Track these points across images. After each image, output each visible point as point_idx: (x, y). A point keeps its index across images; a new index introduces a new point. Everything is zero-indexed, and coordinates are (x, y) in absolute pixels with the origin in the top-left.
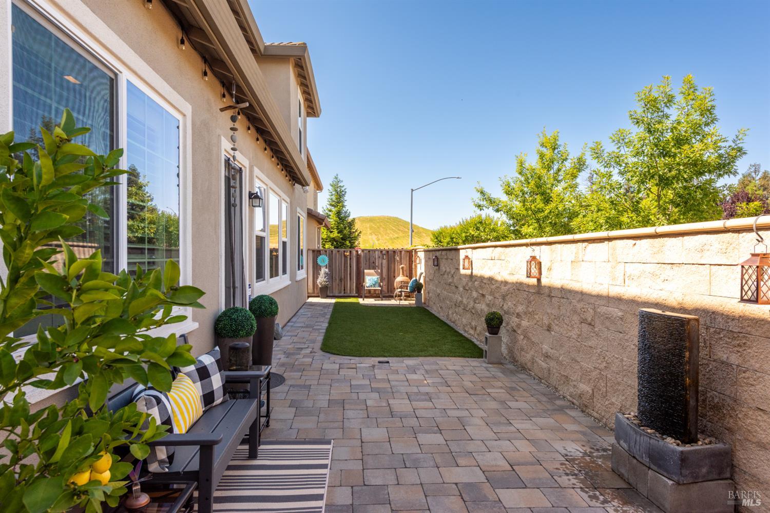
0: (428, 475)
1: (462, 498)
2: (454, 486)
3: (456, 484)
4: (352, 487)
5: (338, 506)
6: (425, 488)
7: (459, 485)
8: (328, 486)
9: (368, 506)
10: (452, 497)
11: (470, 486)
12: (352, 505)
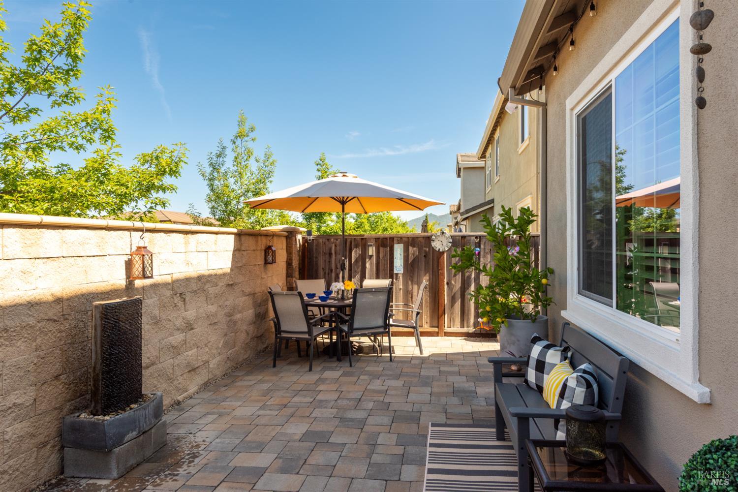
1: (305, 462)
3: (297, 473)
4: (399, 480)
5: (415, 464)
8: (423, 481)
9: (388, 462)
10: (314, 463)
12: (402, 464)
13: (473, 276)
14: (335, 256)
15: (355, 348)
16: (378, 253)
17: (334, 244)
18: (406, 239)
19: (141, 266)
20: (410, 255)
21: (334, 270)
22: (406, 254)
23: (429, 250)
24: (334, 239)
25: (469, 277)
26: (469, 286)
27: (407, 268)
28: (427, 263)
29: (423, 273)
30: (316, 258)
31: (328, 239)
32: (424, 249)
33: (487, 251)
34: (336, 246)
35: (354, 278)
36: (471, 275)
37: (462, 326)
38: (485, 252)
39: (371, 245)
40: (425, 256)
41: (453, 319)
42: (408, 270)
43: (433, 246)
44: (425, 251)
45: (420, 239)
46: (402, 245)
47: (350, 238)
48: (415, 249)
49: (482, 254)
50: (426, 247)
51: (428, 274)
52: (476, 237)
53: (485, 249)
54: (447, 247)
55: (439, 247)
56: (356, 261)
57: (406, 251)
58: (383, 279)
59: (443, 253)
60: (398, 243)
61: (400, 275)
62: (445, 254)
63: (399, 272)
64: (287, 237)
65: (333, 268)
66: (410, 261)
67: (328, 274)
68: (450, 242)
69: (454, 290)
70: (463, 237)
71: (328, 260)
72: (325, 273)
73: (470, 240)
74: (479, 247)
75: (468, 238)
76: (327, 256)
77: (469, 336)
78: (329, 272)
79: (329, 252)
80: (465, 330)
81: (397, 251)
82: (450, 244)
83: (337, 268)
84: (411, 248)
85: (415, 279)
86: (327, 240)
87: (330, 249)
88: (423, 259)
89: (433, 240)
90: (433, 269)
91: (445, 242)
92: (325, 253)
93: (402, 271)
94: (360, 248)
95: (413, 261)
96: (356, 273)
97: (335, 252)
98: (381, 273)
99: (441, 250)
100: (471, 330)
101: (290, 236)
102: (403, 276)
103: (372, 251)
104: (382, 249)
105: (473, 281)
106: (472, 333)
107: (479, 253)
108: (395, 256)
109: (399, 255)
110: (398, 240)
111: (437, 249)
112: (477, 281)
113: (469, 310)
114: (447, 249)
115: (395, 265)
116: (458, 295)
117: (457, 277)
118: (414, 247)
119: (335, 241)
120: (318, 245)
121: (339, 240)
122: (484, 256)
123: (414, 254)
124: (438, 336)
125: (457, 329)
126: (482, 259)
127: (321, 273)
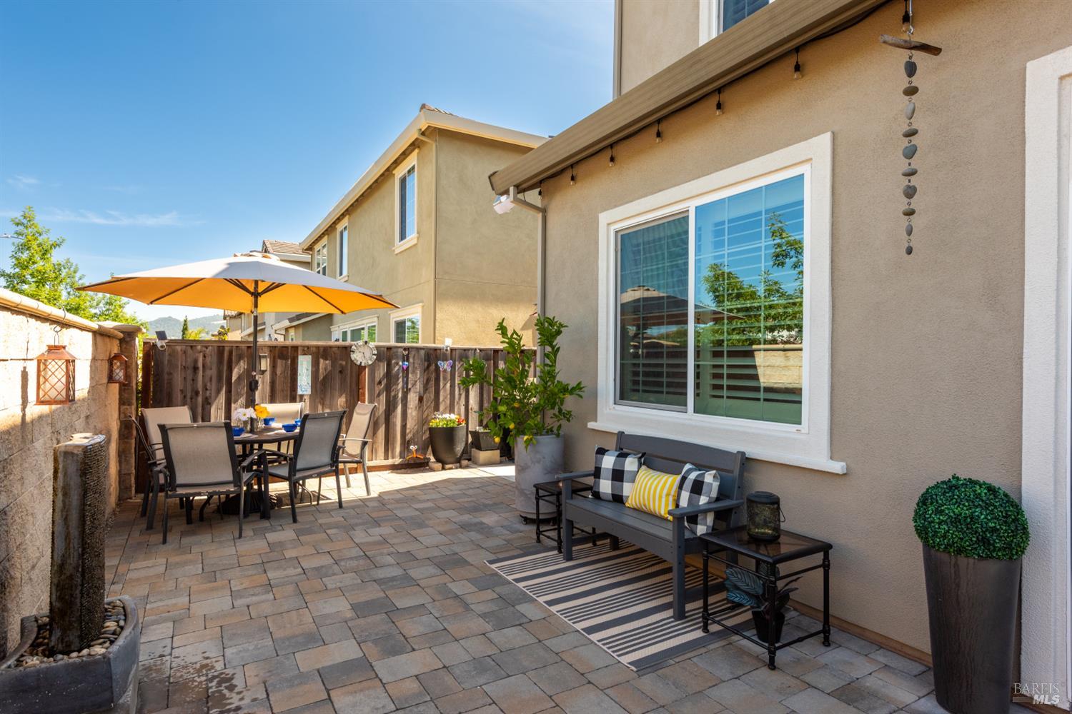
0: (455, 654)
1: (404, 636)
2: (415, 647)
3: (414, 650)
4: (530, 620)
6: (450, 636)
7: (411, 649)
10: (416, 634)
11: (395, 651)
12: (513, 606)
13: (400, 395)
14: (203, 372)
15: (274, 499)
16: (274, 367)
17: (202, 354)
18: (314, 349)
19: (64, 380)
20: (321, 370)
21: (201, 393)
22: (314, 369)
23: (347, 363)
24: (202, 346)
25: (395, 397)
26: (395, 408)
27: (316, 388)
28: (343, 381)
29: (337, 393)
30: (170, 374)
31: (191, 347)
32: (341, 362)
33: (416, 365)
34: (204, 356)
35: (235, 403)
36: (398, 393)
37: (386, 458)
38: (414, 367)
39: (265, 357)
40: (341, 372)
41: (376, 450)
42: (316, 391)
43: (353, 359)
44: (341, 364)
45: (334, 349)
46: (310, 356)
47: (228, 345)
48: (327, 362)
49: (410, 369)
50: (342, 360)
51: (344, 395)
52: (405, 349)
53: (414, 363)
54: (371, 360)
55: (361, 360)
56: (239, 378)
57: (315, 364)
58: (281, 402)
59: (365, 367)
60: (305, 354)
61: (305, 397)
62: (367, 369)
63: (305, 393)
64: (122, 341)
65: (200, 390)
66: (321, 377)
67: (191, 399)
68: (375, 355)
69: (377, 414)
70: (389, 348)
71: (191, 378)
72: (185, 397)
73: (397, 352)
74: (408, 360)
75: (394, 350)
76: (190, 372)
77: (394, 468)
78: (192, 395)
79: (192, 365)
80: (390, 462)
81: (302, 364)
82: (375, 357)
83: (207, 389)
84: (321, 361)
85: (327, 402)
86: (189, 348)
87: (196, 361)
88: (337, 376)
89: (353, 352)
90: (350, 386)
91: (368, 354)
92: (185, 367)
93: (309, 392)
94: (246, 359)
95: (325, 378)
96: (239, 395)
97: (204, 366)
98: (278, 395)
99: (363, 364)
100: (398, 461)
101: (128, 339)
102: (310, 399)
103: (265, 364)
104: (279, 362)
105: (400, 402)
106: (398, 465)
107: (408, 368)
108: (299, 371)
109: (305, 371)
110: (304, 350)
111: (358, 363)
112: (404, 402)
113: (394, 437)
114: (370, 363)
115: (299, 384)
116: (382, 420)
117: (381, 397)
118: (326, 359)
119: (204, 349)
120: (173, 354)
121: (210, 347)
122: (414, 372)
123: (325, 369)
124: (357, 473)
125: (380, 461)
126: (410, 375)
127: (178, 396)
